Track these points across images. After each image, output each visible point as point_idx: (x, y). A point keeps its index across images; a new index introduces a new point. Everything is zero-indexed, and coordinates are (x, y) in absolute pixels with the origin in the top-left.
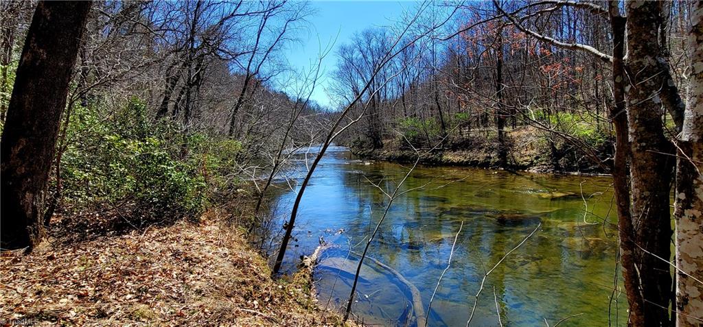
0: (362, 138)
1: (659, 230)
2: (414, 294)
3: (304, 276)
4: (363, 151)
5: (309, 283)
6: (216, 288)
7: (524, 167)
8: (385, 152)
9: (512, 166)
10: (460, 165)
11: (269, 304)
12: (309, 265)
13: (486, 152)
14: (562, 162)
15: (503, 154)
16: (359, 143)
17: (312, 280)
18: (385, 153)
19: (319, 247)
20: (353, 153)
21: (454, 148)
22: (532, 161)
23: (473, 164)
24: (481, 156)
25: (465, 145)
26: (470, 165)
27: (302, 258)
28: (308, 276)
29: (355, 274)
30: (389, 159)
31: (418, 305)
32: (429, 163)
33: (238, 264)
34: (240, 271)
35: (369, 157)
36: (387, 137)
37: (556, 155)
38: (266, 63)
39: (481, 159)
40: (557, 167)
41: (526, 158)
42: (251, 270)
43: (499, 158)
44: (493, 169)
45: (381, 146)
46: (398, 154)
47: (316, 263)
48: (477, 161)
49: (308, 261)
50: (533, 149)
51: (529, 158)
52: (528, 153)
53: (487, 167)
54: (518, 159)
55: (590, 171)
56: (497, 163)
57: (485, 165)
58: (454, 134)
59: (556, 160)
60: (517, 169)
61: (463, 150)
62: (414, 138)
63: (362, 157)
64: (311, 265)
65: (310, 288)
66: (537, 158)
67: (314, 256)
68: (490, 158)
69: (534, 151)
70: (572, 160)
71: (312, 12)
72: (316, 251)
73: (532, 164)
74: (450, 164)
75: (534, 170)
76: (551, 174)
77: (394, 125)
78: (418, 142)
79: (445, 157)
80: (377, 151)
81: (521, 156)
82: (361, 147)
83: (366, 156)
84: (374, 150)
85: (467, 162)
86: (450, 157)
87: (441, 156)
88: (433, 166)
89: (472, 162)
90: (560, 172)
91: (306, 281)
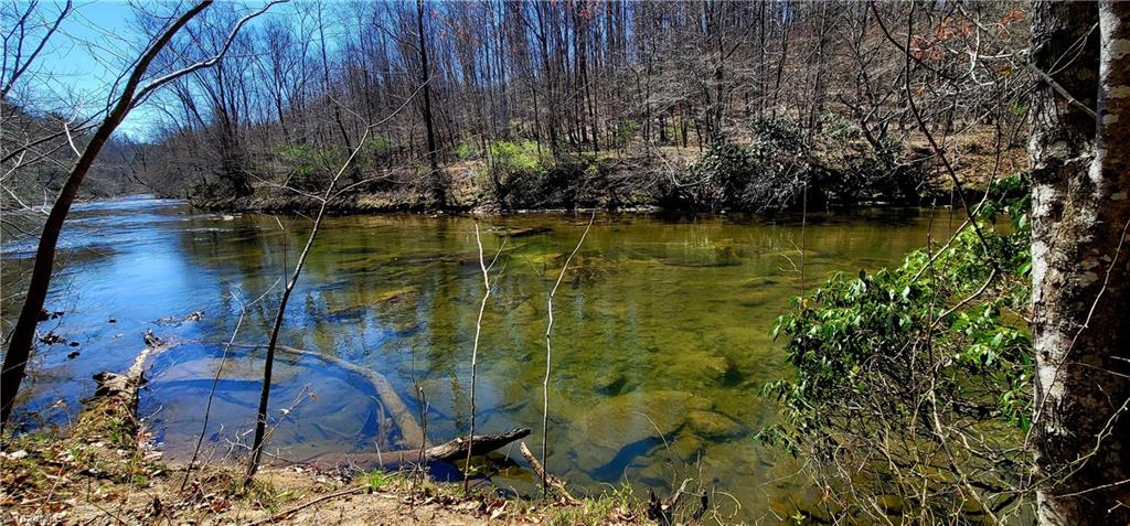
0: (210, 179)
2: (376, 383)
3: (111, 413)
4: (216, 201)
5: (128, 422)
7: (467, 208)
8: (258, 199)
9: (452, 208)
10: (383, 211)
13: (417, 192)
14: (508, 199)
15: (440, 193)
16: (205, 190)
17: (138, 415)
18: (259, 201)
19: (145, 352)
20: (196, 206)
21: (373, 188)
22: (476, 200)
23: (401, 210)
24: (412, 198)
25: (387, 185)
26: (399, 210)
27: (99, 377)
28: (122, 409)
30: (268, 210)
31: (390, 398)
32: (335, 211)
35: (230, 209)
36: (259, 177)
37: (501, 191)
39: (413, 202)
40: (504, 205)
41: (468, 197)
43: (435, 198)
44: (431, 213)
45: (250, 192)
46: (283, 202)
47: (143, 382)
48: (408, 205)
49: (118, 382)
50: (474, 185)
51: (471, 196)
52: (469, 190)
53: (422, 212)
54: (459, 199)
55: (536, 208)
56: (433, 206)
57: (419, 208)
58: (370, 174)
59: (502, 198)
60: (461, 211)
61: (386, 191)
63: (214, 210)
64: (127, 386)
65: (133, 434)
66: (481, 196)
67: (136, 370)
68: (425, 199)
69: (476, 188)
70: (519, 196)
72: (140, 361)
73: (476, 204)
74: (372, 211)
75: (478, 211)
76: (498, 214)
77: (270, 158)
78: (315, 183)
79: (361, 203)
80: (243, 199)
81: (462, 194)
82: (210, 195)
83: (223, 208)
84: (238, 197)
85: (394, 206)
86: (368, 202)
87: (353, 200)
88: (344, 215)
89: (401, 206)
90: (507, 212)
91: (117, 420)
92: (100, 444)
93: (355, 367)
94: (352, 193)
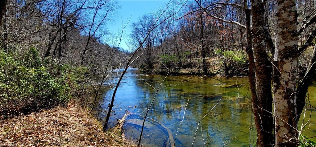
0: (144, 64)
1: (267, 99)
2: (169, 133)
3: (119, 129)
4: (144, 70)
5: (121, 131)
6: (76, 137)
7: (214, 75)
8: (154, 70)
9: (209, 74)
10: (187, 74)
11: (102, 143)
12: (121, 123)
13: (198, 68)
14: (229, 72)
15: (205, 69)
16: (142, 66)
17: (123, 130)
19: (125, 115)
20: (140, 71)
21: (185, 67)
22: (217, 72)
23: (193, 74)
24: (196, 70)
25: (189, 66)
26: (192, 74)
27: (118, 120)
28: (121, 128)
29: (142, 126)
30: (157, 73)
31: (171, 138)
32: (174, 74)
33: (87, 125)
34: (87, 128)
35: (147, 72)
36: (155, 63)
37: (227, 69)
38: (98, 31)
39: (196, 72)
40: (228, 74)
41: (215, 71)
42: (93, 127)
43: (203, 71)
44: (201, 76)
45: (152, 67)
46: (160, 71)
47: (124, 122)
49: (120, 121)
50: (217, 66)
51: (216, 70)
52: (215, 68)
53: (199, 75)
54: (211, 71)
55: (241, 75)
56: (203, 73)
57: (198, 74)
58: (184, 61)
59: (227, 71)
60: (211, 75)
61: (188, 68)
62: (167, 63)
63: (144, 72)
64: (122, 123)
65: (122, 134)
66: (219, 70)
67: (123, 119)
68: (200, 71)
69: (218, 67)
70: (233, 71)
71: (118, 7)
72: (124, 117)
73: (217, 73)
74: (183, 74)
75: (218, 76)
76: (225, 77)
77: (158, 58)
78: (169, 65)
79: (181, 71)
80: (151, 70)
81: (213, 69)
82: (143, 68)
83: (146, 72)
84: (149, 69)
85: (190, 73)
86: (183, 71)
87: (179, 71)
88: (176, 75)
89: (193, 73)
90: (229, 76)
91: (119, 131)
92: (117, 135)
93: (165, 127)
94: (178, 68)
